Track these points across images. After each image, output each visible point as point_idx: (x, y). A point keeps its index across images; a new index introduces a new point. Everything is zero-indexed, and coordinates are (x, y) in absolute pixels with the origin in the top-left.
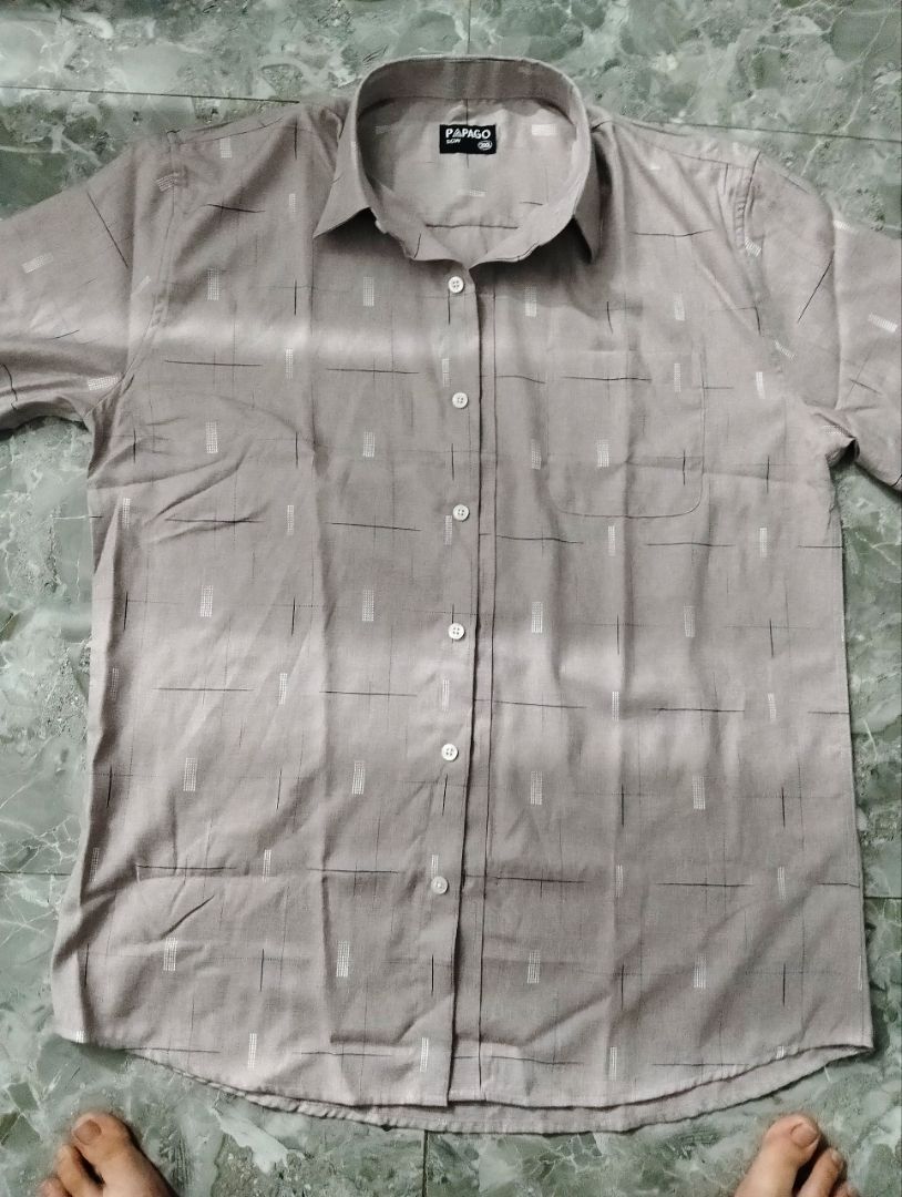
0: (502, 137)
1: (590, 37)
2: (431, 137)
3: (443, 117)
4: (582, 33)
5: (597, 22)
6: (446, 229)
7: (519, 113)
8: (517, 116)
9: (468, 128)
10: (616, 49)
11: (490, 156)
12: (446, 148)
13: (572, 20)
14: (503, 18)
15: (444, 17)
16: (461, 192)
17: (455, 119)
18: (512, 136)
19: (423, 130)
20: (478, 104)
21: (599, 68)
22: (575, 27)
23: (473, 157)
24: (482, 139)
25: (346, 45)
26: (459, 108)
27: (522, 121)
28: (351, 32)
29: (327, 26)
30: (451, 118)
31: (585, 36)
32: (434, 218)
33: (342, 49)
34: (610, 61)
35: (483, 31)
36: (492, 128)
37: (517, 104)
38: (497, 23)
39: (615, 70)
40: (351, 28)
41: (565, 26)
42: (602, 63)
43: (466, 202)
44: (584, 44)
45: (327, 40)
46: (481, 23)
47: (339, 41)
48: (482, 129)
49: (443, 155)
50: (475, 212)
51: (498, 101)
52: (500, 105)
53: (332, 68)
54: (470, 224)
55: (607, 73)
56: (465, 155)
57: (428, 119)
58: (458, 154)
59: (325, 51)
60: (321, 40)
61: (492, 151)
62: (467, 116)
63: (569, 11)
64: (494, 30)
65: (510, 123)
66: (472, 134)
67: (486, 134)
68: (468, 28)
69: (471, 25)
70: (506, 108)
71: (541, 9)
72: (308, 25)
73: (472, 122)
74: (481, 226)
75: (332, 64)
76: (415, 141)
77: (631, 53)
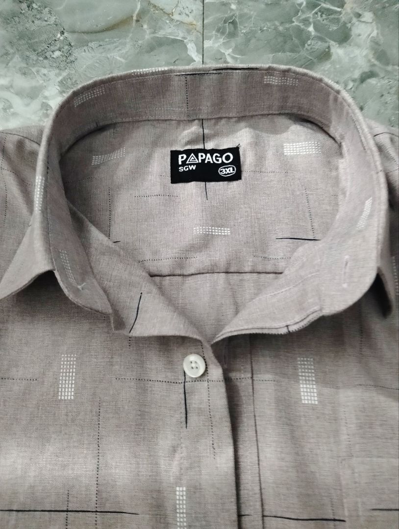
0: (248, 159)
1: (338, 51)
2: (160, 165)
3: (174, 142)
4: (329, 47)
5: (344, 37)
6: (180, 279)
7: (267, 131)
8: (264, 135)
9: (205, 151)
10: (369, 61)
11: (235, 184)
12: (177, 177)
13: (315, 37)
14: (239, 39)
15: (174, 41)
16: (198, 231)
17: (189, 143)
18: (260, 159)
19: (150, 156)
20: (215, 124)
21: (354, 81)
22: (320, 43)
23: (212, 185)
24: (223, 164)
25: (65, 74)
26: (194, 129)
27: (271, 141)
28: (72, 62)
29: (46, 58)
30: (184, 141)
31: (333, 50)
32: (164, 265)
33: (60, 78)
34: (364, 73)
35: (219, 51)
36: (235, 151)
37: (265, 122)
38: (233, 44)
39: (373, 81)
40: (72, 58)
41: (309, 42)
42: (357, 74)
43: (206, 242)
44: (334, 57)
45: (45, 71)
46: (216, 45)
47: (57, 71)
48: (222, 152)
49: (175, 185)
50: (218, 254)
51: (241, 119)
52: (243, 124)
53: (46, 98)
54: (211, 271)
55: (364, 85)
56: (203, 184)
57: (155, 144)
58: (193, 183)
59: (41, 82)
60: (38, 71)
61: (237, 176)
62: (204, 138)
63: (311, 29)
64: (230, 50)
65: (257, 143)
66: (209, 158)
67: (228, 158)
68: (202, 51)
69: (205, 46)
70: (250, 126)
71: (281, 28)
72: (26, 59)
73: (209, 146)
74: (227, 272)
75: (47, 93)
76: (139, 170)
77: (387, 64)
